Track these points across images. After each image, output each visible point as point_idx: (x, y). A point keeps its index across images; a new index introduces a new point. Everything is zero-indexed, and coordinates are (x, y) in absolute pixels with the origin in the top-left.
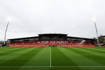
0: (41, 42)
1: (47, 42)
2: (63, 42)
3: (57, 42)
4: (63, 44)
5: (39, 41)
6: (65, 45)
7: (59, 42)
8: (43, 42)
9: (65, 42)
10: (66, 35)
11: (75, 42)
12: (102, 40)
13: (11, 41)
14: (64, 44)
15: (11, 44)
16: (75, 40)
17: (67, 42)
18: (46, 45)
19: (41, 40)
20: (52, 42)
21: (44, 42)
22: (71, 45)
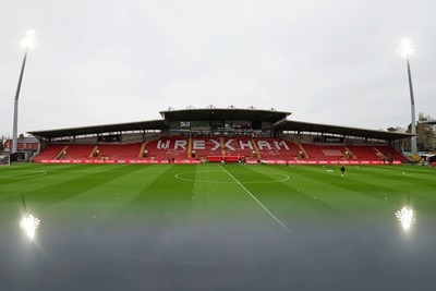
0: (172, 145)
1: (199, 145)
2: (268, 145)
3: (242, 146)
4: (265, 154)
5: (164, 141)
6: (277, 157)
7: (249, 144)
8: (182, 146)
9: (276, 143)
10: (284, 115)
11: (318, 144)
12: (425, 137)
13: (41, 141)
14: (271, 153)
15: (42, 151)
16: (317, 139)
17: (282, 147)
18: (193, 155)
19: (172, 134)
20: (218, 145)
21: (186, 146)
22: (303, 157)
